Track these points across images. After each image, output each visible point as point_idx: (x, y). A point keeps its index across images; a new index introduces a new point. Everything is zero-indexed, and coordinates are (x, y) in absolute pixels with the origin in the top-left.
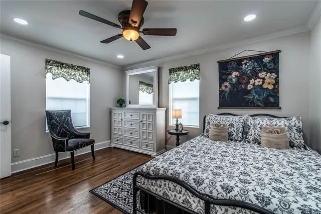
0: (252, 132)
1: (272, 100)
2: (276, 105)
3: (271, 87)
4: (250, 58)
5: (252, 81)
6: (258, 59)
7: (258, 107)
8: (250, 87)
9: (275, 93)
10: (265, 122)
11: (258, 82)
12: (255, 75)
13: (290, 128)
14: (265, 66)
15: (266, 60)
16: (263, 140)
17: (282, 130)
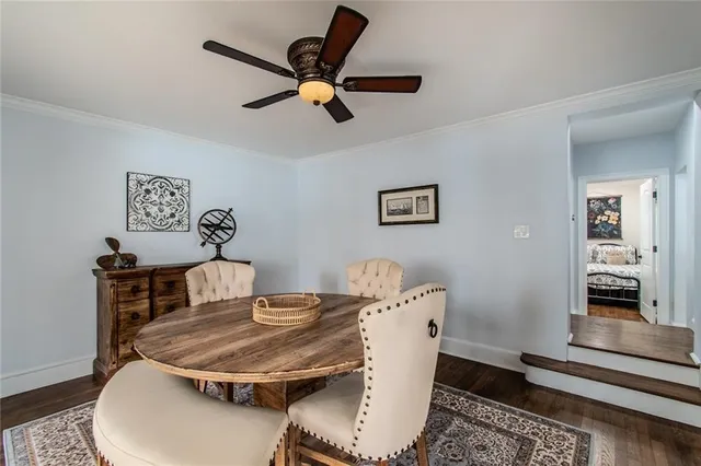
0: (600, 256)
1: (615, 232)
2: (619, 236)
3: (615, 223)
4: (598, 199)
5: (599, 217)
6: (605, 200)
7: (605, 237)
8: (597, 222)
9: (618, 227)
10: (610, 248)
11: (604, 218)
12: (602, 212)
13: (627, 252)
14: (610, 206)
15: (611, 201)
16: (608, 261)
17: (621, 253)
